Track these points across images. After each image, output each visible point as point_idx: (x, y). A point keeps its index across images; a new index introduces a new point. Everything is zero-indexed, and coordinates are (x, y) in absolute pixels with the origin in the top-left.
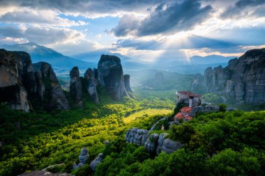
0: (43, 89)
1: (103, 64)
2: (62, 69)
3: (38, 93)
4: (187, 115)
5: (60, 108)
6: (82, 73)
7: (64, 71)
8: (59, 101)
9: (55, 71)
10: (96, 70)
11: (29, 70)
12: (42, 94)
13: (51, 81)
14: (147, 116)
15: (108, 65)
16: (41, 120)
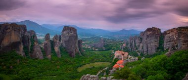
0: (30, 45)
1: (65, 32)
2: (41, 34)
3: (28, 47)
4: (121, 65)
5: (37, 57)
6: (52, 37)
7: (41, 36)
8: (38, 53)
9: (37, 36)
10: (60, 36)
11: (25, 34)
12: (30, 48)
13: (34, 41)
14: (94, 67)
15: (68, 33)
16: (28, 61)
